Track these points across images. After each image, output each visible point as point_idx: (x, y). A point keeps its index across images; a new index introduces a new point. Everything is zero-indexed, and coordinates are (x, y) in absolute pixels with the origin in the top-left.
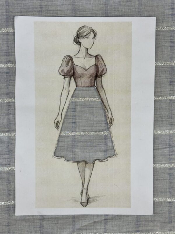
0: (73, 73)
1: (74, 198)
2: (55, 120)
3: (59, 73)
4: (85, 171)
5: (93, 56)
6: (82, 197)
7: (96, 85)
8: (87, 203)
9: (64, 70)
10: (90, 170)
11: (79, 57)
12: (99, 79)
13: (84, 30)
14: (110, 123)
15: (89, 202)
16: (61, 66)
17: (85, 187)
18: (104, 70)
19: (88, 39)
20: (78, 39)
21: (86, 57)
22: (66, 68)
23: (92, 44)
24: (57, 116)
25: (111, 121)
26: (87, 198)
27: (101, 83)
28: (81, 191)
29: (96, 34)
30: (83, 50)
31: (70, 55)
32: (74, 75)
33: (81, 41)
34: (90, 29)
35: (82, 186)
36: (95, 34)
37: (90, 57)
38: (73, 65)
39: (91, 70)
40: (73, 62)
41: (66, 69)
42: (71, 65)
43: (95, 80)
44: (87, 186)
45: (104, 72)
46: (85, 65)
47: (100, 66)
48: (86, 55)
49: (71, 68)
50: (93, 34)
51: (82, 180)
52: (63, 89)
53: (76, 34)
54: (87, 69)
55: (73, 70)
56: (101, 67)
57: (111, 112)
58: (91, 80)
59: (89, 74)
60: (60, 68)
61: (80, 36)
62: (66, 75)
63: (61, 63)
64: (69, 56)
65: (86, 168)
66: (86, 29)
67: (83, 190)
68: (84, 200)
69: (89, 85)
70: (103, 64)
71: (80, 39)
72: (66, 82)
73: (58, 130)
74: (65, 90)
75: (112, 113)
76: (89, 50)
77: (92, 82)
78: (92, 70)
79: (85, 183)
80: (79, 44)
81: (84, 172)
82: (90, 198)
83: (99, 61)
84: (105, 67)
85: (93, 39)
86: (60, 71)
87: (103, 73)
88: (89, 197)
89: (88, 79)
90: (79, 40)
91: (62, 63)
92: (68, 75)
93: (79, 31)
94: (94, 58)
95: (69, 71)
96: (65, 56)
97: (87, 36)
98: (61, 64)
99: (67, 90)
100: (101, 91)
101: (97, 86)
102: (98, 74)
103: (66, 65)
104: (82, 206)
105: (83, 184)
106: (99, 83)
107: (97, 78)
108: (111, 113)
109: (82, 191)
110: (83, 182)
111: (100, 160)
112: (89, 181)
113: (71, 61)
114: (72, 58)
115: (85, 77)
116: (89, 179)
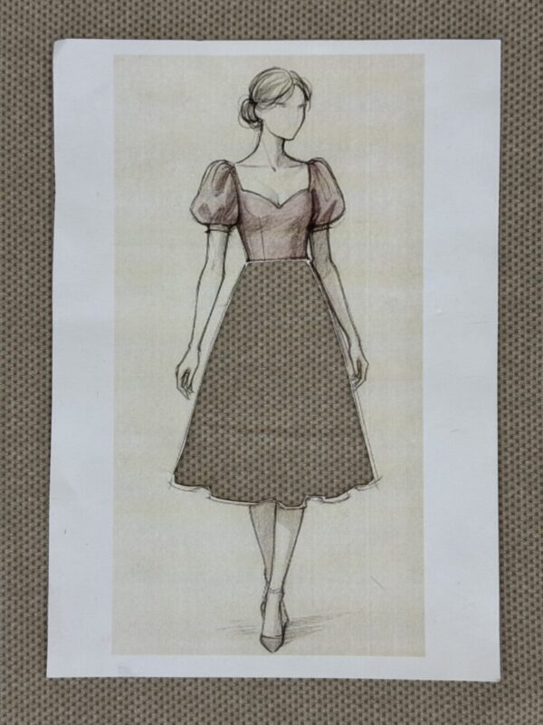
0: (236, 216)
1: (240, 624)
2: (179, 366)
4: (274, 532)
5: (302, 162)
6: (264, 618)
7: (310, 256)
8: (282, 639)
9: (207, 206)
10: (292, 532)
11: (255, 167)
12: (319, 236)
13: (274, 80)
14: (356, 376)
15: (286, 636)
16: (199, 193)
17: (276, 584)
18: (337, 205)
19: (286, 109)
20: (254, 108)
21: (278, 165)
22: (215, 199)
23: (298, 126)
24: (184, 353)
25: (360, 370)
26: (282, 622)
27: (327, 246)
29: (310, 94)
30: (269, 143)
31: (227, 159)
32: (239, 221)
33: (262, 114)
34: (292, 79)
35: (264, 580)
36: (308, 95)
37: (291, 167)
38: (237, 191)
39: (295, 205)
40: (236, 183)
41: (215, 203)
42: (232, 191)
43: (308, 237)
44: (281, 584)
45: (334, 212)
46: (274, 192)
47: (322, 195)
48: (278, 159)
49: (232, 199)
50: (302, 93)
51: (265, 563)
52: (205, 267)
53: (248, 93)
54: (281, 203)
55: (237, 206)
56: (327, 197)
57: (359, 341)
58: (295, 237)
59: (286, 220)
60: (195, 199)
61: (259, 99)
62: (213, 222)
64: (226, 162)
65: (277, 524)
66: (277, 79)
67: (266, 595)
68: (272, 628)
69: (288, 255)
70: (334, 188)
71: (261, 109)
72: (214, 245)
73: (188, 399)
74: (212, 269)
75: (362, 343)
76: (286, 142)
77: (299, 243)
78: (298, 208)
79: (274, 573)
80: (256, 124)
81: (272, 535)
82: (292, 623)
83: (319, 179)
84: (338, 197)
85: (302, 110)
86: (195, 210)
87: (334, 216)
88: (288, 619)
89: (286, 235)
90: (256, 111)
91: (201, 185)
92: (222, 222)
93: (255, 85)
94: (305, 170)
95: (223, 211)
96: (213, 163)
97: (283, 100)
98: (200, 188)
99: (218, 269)
100: (327, 274)
101: (314, 258)
102: (316, 220)
104: (264, 648)
105: (268, 577)
106: (321, 248)
107: (313, 232)
108: (360, 345)
109: (266, 597)
110: (269, 571)
111: (324, 498)
113: (230, 178)
114: (233, 167)
115: (274, 229)
116: (287, 561)
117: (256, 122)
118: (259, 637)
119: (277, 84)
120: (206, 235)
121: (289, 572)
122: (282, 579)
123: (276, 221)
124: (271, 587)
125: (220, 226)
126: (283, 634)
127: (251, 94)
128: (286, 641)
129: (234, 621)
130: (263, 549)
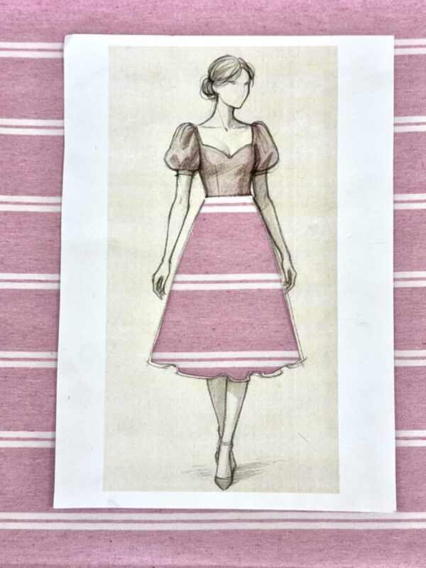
0: (198, 163)
1: (199, 468)
2: (155, 274)
3: (164, 164)
4: (226, 399)
5: (247, 124)
6: (218, 464)
7: (253, 193)
8: (232, 480)
9: (176, 156)
10: (239, 399)
11: (212, 128)
12: (259, 179)
13: (227, 65)
14: (287, 282)
15: (235, 477)
16: (170, 147)
17: (227, 438)
18: (273, 156)
19: (235, 86)
20: (212, 85)
21: (229, 127)
22: (183, 152)
23: (244, 98)
24: (159, 265)
25: (290, 278)
26: (231, 467)
27: (265, 187)
28: (215, 451)
29: (254, 75)
30: (223, 111)
31: (191, 122)
32: (200, 168)
33: (218, 90)
34: (240, 64)
35: (218, 436)
36: (252, 75)
37: (239, 128)
38: (199, 145)
39: (242, 156)
40: (198, 139)
41: (182, 155)
42: (195, 145)
43: (251, 180)
44: (230, 438)
45: (271, 161)
46: (226, 146)
47: (262, 149)
48: (229, 122)
49: (195, 151)
50: (247, 74)
51: (218, 422)
52: (175, 201)
53: (207, 74)
54: (231, 155)
55: (198, 157)
56: (266, 150)
57: (290, 256)
58: (242, 180)
59: (235, 167)
60: (168, 151)
61: (216, 78)
62: (181, 168)
63: (170, 142)
64: (190, 124)
65: (228, 393)
66: (230, 64)
67: (219, 447)
68: (223, 471)
69: (237, 193)
70: (271, 143)
71: (217, 86)
72: (181, 185)
73: (161, 299)
74: (180, 203)
75: (292, 258)
76: (236, 111)
77: (245, 184)
78: (244, 158)
79: (226, 429)
80: (213, 97)
81: (224, 401)
82: (239, 467)
84: (274, 150)
85: (247, 86)
86: (168, 159)
87: (271, 164)
88: (236, 465)
89: (235, 178)
90: (214, 87)
91: (173, 141)
92: (188, 168)
93: (212, 68)
94: (249, 130)
95: (188, 160)
96: (181, 125)
97: (233, 79)
98: (172, 144)
99: (185, 203)
100: (266, 207)
101: (255, 195)
102: (257, 167)
103: (183, 146)
104: (218, 487)
105: (221, 433)
106: (261, 188)
107: (255, 176)
108: (290, 260)
109: (219, 449)
110: (221, 428)
111: (263, 374)
112: (236, 424)
113: (193, 136)
114: (197, 128)
115: (226, 174)
116: (235, 421)
117: (214, 96)
118: (213, 478)
119: (229, 67)
120: (175, 178)
121: (237, 429)
122: (231, 435)
123: (228, 168)
124: (223, 440)
125: (186, 171)
126: (232, 476)
127: (210, 74)
128: (234, 481)
129: (195, 466)
130: (217, 411)
